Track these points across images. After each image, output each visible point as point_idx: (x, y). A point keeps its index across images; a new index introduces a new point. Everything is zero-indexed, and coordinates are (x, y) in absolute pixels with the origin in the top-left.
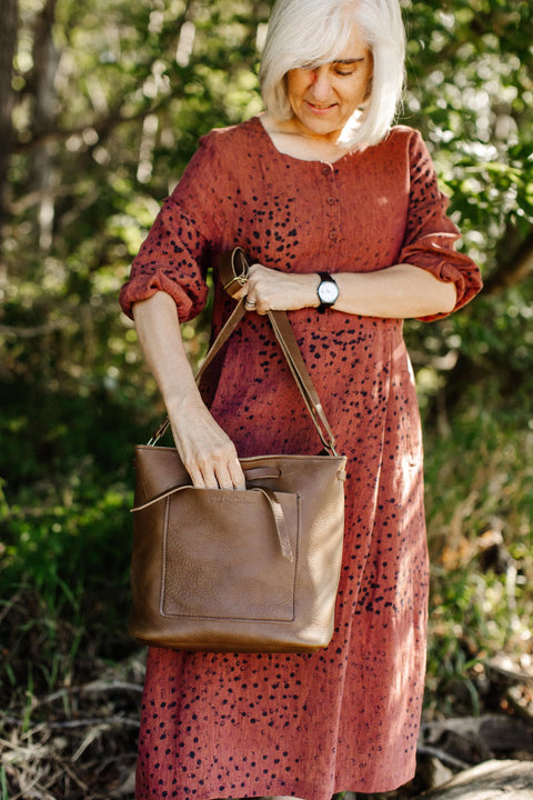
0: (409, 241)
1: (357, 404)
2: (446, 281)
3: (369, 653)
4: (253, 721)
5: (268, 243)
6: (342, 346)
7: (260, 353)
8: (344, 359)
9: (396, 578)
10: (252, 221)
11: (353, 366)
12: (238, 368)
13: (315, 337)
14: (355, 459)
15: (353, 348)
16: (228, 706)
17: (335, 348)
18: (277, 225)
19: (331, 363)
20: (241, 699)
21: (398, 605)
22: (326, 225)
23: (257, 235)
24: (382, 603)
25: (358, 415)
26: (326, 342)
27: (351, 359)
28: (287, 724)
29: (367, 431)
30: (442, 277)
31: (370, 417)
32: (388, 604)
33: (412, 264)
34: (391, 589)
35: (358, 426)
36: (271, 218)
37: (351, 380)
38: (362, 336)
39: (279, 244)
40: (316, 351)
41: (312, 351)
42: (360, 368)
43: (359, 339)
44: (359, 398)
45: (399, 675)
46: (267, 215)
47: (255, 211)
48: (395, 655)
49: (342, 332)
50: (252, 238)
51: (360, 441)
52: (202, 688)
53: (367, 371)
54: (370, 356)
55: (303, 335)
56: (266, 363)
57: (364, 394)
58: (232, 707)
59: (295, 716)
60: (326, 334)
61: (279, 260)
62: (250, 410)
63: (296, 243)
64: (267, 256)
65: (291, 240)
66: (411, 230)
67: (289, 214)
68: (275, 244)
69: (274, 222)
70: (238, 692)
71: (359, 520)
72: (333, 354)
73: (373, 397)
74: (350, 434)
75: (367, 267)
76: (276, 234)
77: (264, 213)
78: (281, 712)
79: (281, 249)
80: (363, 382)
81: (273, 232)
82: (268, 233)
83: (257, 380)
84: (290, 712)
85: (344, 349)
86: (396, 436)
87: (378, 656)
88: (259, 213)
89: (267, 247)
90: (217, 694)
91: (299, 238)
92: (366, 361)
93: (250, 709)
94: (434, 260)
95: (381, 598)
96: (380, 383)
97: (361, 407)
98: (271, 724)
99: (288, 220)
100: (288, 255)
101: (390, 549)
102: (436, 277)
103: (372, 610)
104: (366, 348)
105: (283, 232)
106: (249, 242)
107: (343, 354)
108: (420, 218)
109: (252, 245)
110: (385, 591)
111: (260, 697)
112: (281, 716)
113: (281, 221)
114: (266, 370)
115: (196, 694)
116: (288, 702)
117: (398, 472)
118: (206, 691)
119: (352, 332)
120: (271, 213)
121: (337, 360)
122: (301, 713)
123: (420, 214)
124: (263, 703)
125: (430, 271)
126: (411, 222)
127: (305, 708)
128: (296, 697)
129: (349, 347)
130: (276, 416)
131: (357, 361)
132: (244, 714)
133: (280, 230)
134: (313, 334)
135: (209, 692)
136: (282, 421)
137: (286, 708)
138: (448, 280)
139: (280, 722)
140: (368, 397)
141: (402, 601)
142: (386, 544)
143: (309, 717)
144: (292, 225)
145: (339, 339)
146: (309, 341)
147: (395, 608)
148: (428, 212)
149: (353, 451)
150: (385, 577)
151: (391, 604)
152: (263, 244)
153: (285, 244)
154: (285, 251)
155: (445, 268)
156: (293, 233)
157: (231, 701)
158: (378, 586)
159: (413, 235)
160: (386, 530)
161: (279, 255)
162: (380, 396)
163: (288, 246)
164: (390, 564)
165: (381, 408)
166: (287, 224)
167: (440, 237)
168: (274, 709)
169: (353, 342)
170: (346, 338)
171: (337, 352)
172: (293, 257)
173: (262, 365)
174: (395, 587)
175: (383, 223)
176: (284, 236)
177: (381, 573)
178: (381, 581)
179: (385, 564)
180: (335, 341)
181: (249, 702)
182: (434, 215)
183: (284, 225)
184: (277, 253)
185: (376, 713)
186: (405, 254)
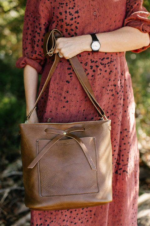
0: (128, 16)
1: (112, 90)
2: (145, 32)
3: (117, 190)
4: (75, 224)
5: (66, 17)
6: (104, 66)
7: (68, 69)
8: (106, 71)
9: (128, 161)
10: (58, 8)
11: (110, 74)
12: (58, 74)
13: (92, 62)
14: (113, 114)
15: (109, 66)
16: (65, 221)
17: (101, 67)
18: (70, 8)
19: (100, 74)
20: (70, 217)
21: (128, 171)
22: (91, 10)
23: (61, 14)
24: (122, 171)
25: (113, 95)
26: (97, 64)
27: (108, 71)
28: (87, 221)
29: (117, 102)
30: (143, 31)
31: (118, 95)
32: (124, 171)
33: (130, 26)
34: (125, 165)
35: (113, 100)
36: (67, 6)
37: (110, 80)
38: (112, 60)
39: (71, 17)
40: (93, 68)
41: (91, 69)
42: (113, 74)
43: (111, 61)
44: (113, 88)
45: (129, 198)
46: (65, 4)
47: (59, 3)
48: (127, 190)
49: (104, 58)
50: (59, 15)
51: (114, 106)
52: (54, 217)
53: (115, 75)
54: (116, 69)
55: (87, 61)
56: (71, 73)
57: (115, 86)
58: (67, 221)
59: (91, 218)
60: (97, 60)
61: (72, 25)
62: (66, 98)
63: (79, 17)
64: (66, 23)
65: (76, 15)
66: (129, 11)
67: (74, 4)
68: (69, 17)
69: (68, 7)
70: (69, 215)
71: (115, 140)
72: (101, 70)
73: (118, 87)
74: (110, 104)
75: (111, 28)
76: (70, 12)
77: (63, 4)
78: (85, 217)
79: (72, 19)
80: (114, 80)
81: (68, 11)
82: (66, 12)
83: (67, 81)
84: (89, 217)
85: (105, 67)
86: (127, 102)
87: (120, 191)
88: (62, 4)
89: (66, 19)
90: (60, 218)
91: (80, 14)
92: (114, 71)
93: (74, 220)
94: (139, 23)
95: (121, 169)
96: (121, 80)
97: (114, 92)
98: (82, 223)
99: (74, 6)
100: (75, 22)
101: (125, 149)
102: (141, 31)
103: (117, 173)
104: (114, 65)
105: (73, 12)
106: (58, 17)
107: (105, 69)
108: (132, 6)
109: (59, 18)
110: (123, 166)
111: (77, 214)
112: (86, 219)
113: (71, 6)
114: (71, 77)
115: (51, 220)
116: (87, 213)
117: (128, 117)
118: (55, 218)
119: (108, 58)
120: (67, 3)
121: (103, 72)
122: (93, 216)
123: (131, 4)
124: (79, 216)
125: (137, 28)
126: (128, 8)
127: (95, 214)
128: (91, 211)
129: (107, 65)
130: (79, 100)
131: (111, 71)
132: (72, 222)
133: (71, 10)
134: (91, 60)
135: (57, 219)
136: (81, 102)
137: (87, 215)
138: (146, 31)
139: (85, 221)
140: (116, 87)
141: (130, 169)
142: (123, 147)
143: (96, 218)
144: (76, 9)
145: (103, 62)
146: (90, 64)
147: (127, 172)
148: (135, 3)
149: (112, 111)
150: (123, 161)
151: (125, 171)
152: (64, 17)
153: (74, 17)
154: (74, 20)
155: (144, 26)
156: (77, 12)
157: (66, 219)
158: (120, 164)
159: (129, 13)
160: (123, 142)
161: (72, 22)
162: (121, 86)
163: (75, 18)
164: (125, 155)
165: (121, 91)
166: (74, 8)
167: (141, 13)
168: (83, 217)
169: (109, 63)
170: (106, 61)
171: (102, 69)
172: (78, 23)
173: (69, 74)
174: (127, 164)
175: (117, 7)
176: (73, 13)
177: (121, 159)
178: (121, 162)
179: (123, 155)
180: (101, 63)
181: (73, 217)
182: (138, 5)
183: (73, 8)
184: (71, 21)
185: (119, 212)
186: (126, 22)
